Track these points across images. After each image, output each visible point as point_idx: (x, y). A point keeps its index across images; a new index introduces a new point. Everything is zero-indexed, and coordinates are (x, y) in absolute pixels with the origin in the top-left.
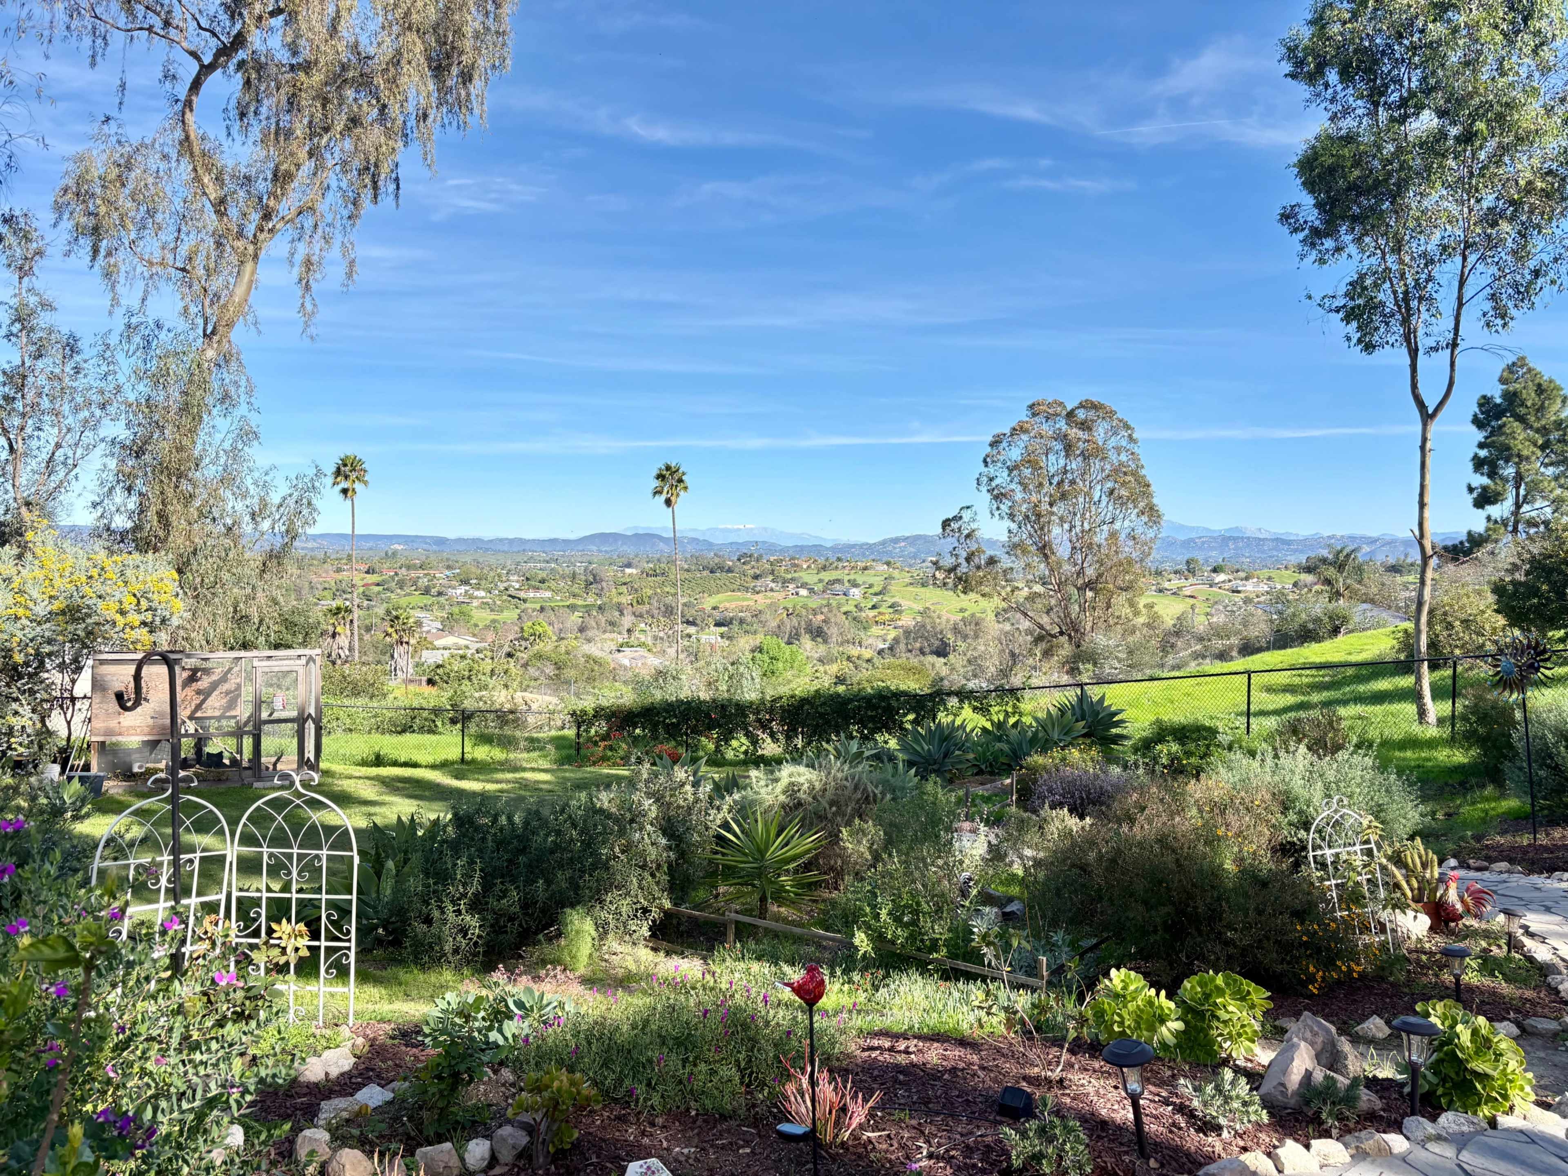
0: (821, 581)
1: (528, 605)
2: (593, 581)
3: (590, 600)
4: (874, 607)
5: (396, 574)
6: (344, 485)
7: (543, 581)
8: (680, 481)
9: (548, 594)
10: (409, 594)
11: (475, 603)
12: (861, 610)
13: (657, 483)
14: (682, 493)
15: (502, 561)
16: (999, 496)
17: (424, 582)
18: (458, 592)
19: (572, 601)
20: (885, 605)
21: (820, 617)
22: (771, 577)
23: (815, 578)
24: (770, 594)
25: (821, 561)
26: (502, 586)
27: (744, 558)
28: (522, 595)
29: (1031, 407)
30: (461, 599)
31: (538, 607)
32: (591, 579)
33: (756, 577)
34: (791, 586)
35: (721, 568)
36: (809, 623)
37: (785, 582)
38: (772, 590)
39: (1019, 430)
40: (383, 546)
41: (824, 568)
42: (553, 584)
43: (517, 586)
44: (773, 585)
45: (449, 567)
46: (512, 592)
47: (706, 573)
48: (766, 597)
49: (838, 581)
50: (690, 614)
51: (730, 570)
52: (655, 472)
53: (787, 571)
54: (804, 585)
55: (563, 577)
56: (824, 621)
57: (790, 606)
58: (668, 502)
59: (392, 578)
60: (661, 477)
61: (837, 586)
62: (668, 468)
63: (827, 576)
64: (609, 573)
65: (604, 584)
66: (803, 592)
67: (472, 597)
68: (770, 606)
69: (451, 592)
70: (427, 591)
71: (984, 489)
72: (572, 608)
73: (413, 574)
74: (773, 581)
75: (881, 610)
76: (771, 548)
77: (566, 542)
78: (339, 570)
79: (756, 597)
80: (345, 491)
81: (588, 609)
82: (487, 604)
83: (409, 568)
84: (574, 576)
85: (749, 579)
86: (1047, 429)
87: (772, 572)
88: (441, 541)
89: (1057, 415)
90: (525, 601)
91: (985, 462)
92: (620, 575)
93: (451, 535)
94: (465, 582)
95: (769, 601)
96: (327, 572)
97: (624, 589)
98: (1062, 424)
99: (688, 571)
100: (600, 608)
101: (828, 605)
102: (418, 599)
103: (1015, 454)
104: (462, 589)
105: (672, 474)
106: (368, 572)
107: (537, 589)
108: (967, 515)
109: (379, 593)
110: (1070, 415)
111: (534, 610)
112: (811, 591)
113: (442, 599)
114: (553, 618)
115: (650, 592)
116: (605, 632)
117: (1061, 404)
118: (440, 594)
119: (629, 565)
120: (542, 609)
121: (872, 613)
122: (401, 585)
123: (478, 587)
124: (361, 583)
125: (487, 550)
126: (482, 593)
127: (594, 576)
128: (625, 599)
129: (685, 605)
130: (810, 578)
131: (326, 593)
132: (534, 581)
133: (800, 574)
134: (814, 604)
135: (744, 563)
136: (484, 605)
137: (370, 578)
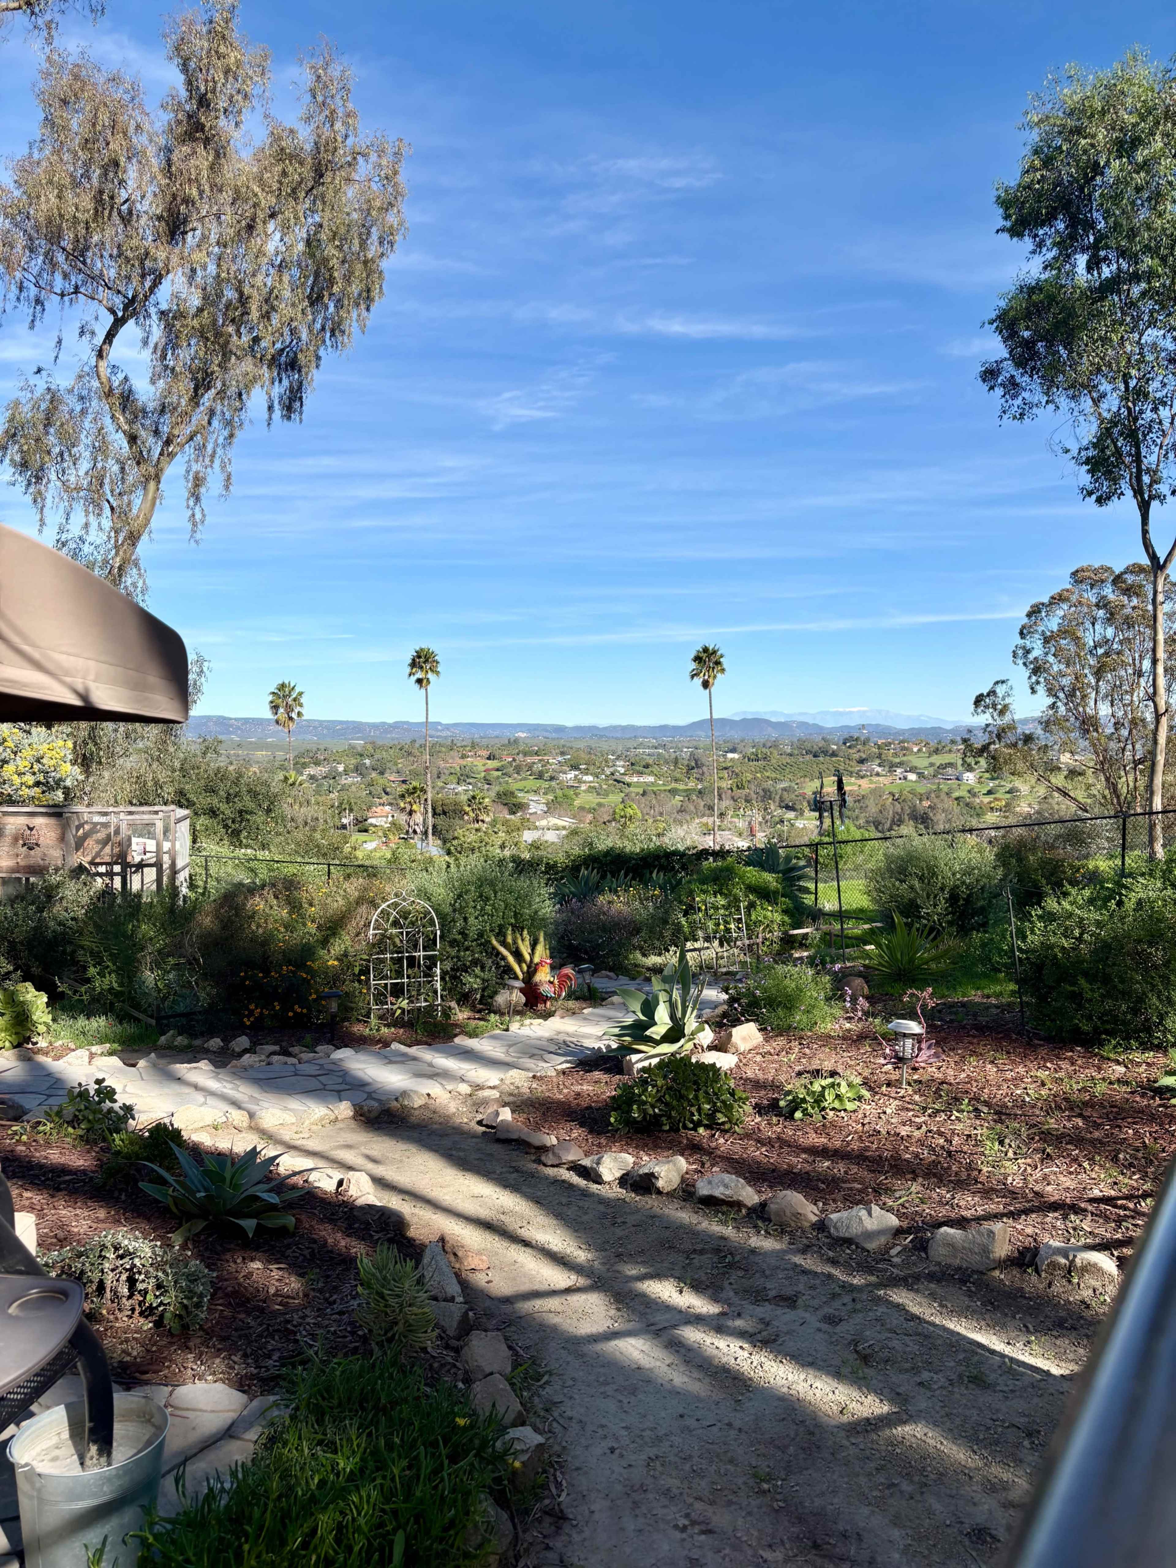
0: (932, 765)
1: (631, 789)
2: (695, 766)
3: (691, 785)
4: (990, 792)
5: (514, 760)
6: (420, 675)
7: (647, 766)
8: (718, 663)
9: (651, 779)
10: (525, 779)
11: (584, 787)
12: (974, 795)
13: (693, 665)
14: (719, 675)
15: (614, 747)
16: (1037, 670)
17: (538, 767)
18: (569, 776)
19: (674, 785)
20: (1002, 790)
21: (926, 804)
22: (878, 761)
23: (925, 763)
24: (875, 779)
25: (933, 744)
26: (608, 771)
27: (850, 741)
28: (627, 779)
29: (1074, 574)
30: (571, 783)
31: (641, 791)
32: (693, 764)
33: (862, 761)
34: (899, 770)
35: (825, 753)
36: (914, 809)
37: (892, 767)
38: (878, 774)
39: (1059, 599)
40: (508, 734)
41: (937, 751)
42: (655, 769)
43: (622, 771)
44: (879, 769)
45: (563, 754)
46: (617, 776)
47: (809, 757)
48: (871, 782)
49: (951, 765)
50: (789, 798)
51: (834, 754)
52: (693, 654)
53: (896, 755)
54: (912, 770)
55: (667, 762)
56: (930, 807)
57: (895, 790)
58: (706, 685)
59: (510, 763)
60: (698, 659)
61: (949, 770)
62: (705, 650)
63: (938, 760)
64: (712, 759)
65: (705, 769)
66: (912, 777)
67: (580, 781)
68: (873, 791)
69: (562, 777)
70: (540, 776)
71: (1020, 662)
72: (673, 792)
73: (529, 760)
74: (880, 765)
75: (997, 796)
76: (883, 731)
77: (676, 728)
78: (463, 757)
79: (860, 782)
80: (419, 681)
81: (688, 793)
82: (594, 788)
83: (525, 754)
84: (676, 762)
85: (854, 763)
86: (1091, 597)
87: (879, 756)
88: (560, 729)
89: (1102, 581)
90: (629, 785)
91: (1021, 633)
92: (722, 759)
93: (570, 723)
94: (575, 767)
95: (873, 786)
96: (453, 758)
97: (725, 774)
98: (1108, 591)
99: (791, 755)
100: (700, 792)
101: (939, 790)
102: (532, 783)
103: (1053, 623)
104: (572, 775)
105: (709, 657)
106: (489, 758)
107: (640, 773)
108: (1001, 690)
109: (498, 777)
110: (1118, 580)
111: (637, 794)
112: (921, 775)
113: (553, 783)
114: (654, 802)
115: (749, 776)
116: (703, 815)
117: (1108, 569)
118: (552, 778)
119: (733, 751)
120: (644, 794)
121: (986, 800)
122: (518, 770)
123: (586, 772)
124: (483, 768)
125: (602, 736)
126: (589, 778)
127: (696, 761)
128: (726, 784)
129: (784, 789)
130: (921, 762)
131: (452, 777)
132: (638, 766)
133: (910, 758)
134: (921, 789)
135: (850, 747)
136: (591, 789)
137: (492, 764)
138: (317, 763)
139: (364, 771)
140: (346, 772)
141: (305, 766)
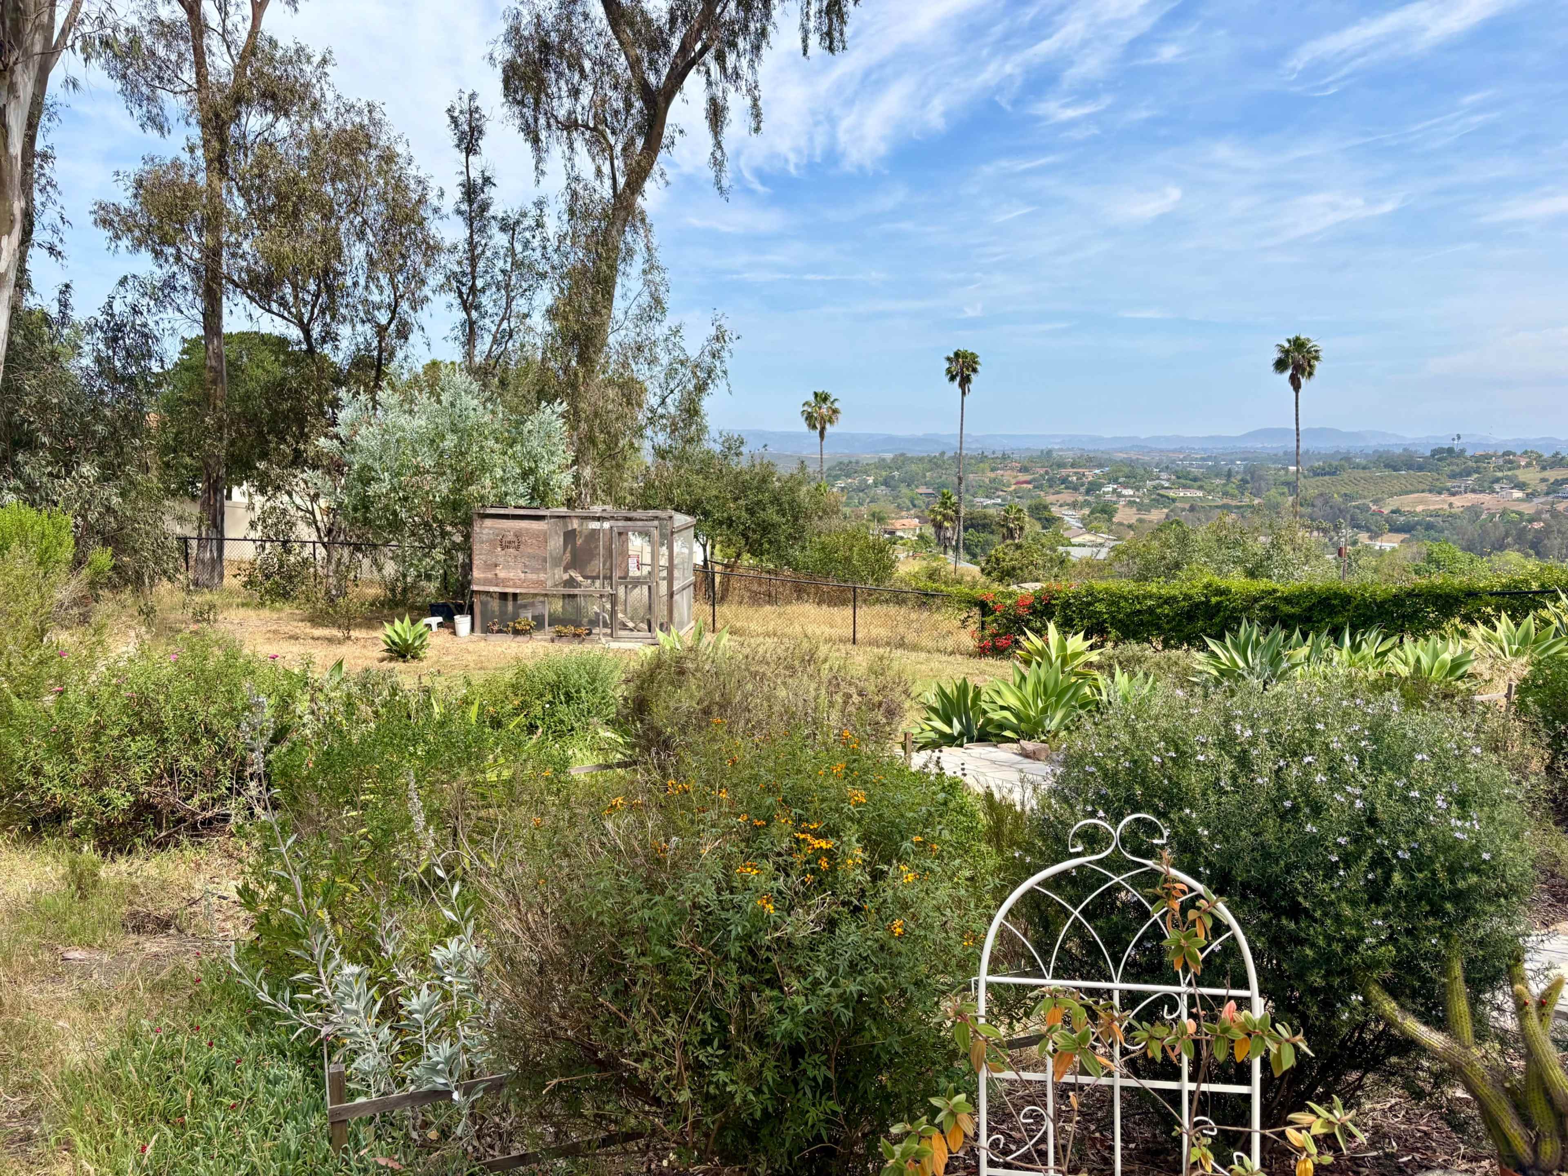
1: (1177, 504)
2: (1251, 480)
3: (1246, 501)
5: (1047, 473)
7: (1195, 480)
9: (1200, 494)
11: (1123, 502)
17: (1072, 480)
18: (1107, 490)
19: (1225, 501)
24: (1471, 496)
26: (1151, 485)
27: (1439, 453)
28: (1171, 494)
30: (1108, 497)
31: (1187, 506)
32: (1249, 478)
33: (1454, 476)
35: (1408, 466)
36: (1521, 531)
41: (1551, 465)
42: (1204, 483)
43: (1167, 484)
45: (1101, 465)
46: (1161, 490)
51: (1419, 468)
54: (1519, 486)
55: (1218, 475)
59: (1043, 476)
61: (1566, 487)
64: (1272, 473)
67: (1120, 495)
70: (1075, 490)
73: (1063, 472)
77: (1228, 439)
79: (1452, 499)
82: (1135, 502)
83: (1059, 466)
84: (1229, 475)
85: (1444, 478)
87: (1477, 470)
90: (1174, 500)
92: (1283, 474)
93: (1109, 434)
94: (1116, 481)
97: (1286, 490)
99: (1365, 468)
104: (1111, 488)
106: (1020, 471)
107: (1185, 487)
109: (1029, 490)
111: (1183, 510)
112: (1530, 493)
113: (1089, 497)
118: (1088, 492)
120: (1192, 509)
122: (1051, 482)
123: (1126, 485)
124: (1013, 481)
125: (1144, 447)
126: (1130, 492)
127: (1252, 475)
128: (1287, 501)
130: (1530, 478)
131: (980, 490)
132: (1184, 479)
133: (1516, 472)
134: (1528, 509)
135: (1439, 460)
136: (1131, 504)
137: (1023, 477)
138: (848, 476)
139: (892, 483)
140: (876, 484)
141: (837, 477)
